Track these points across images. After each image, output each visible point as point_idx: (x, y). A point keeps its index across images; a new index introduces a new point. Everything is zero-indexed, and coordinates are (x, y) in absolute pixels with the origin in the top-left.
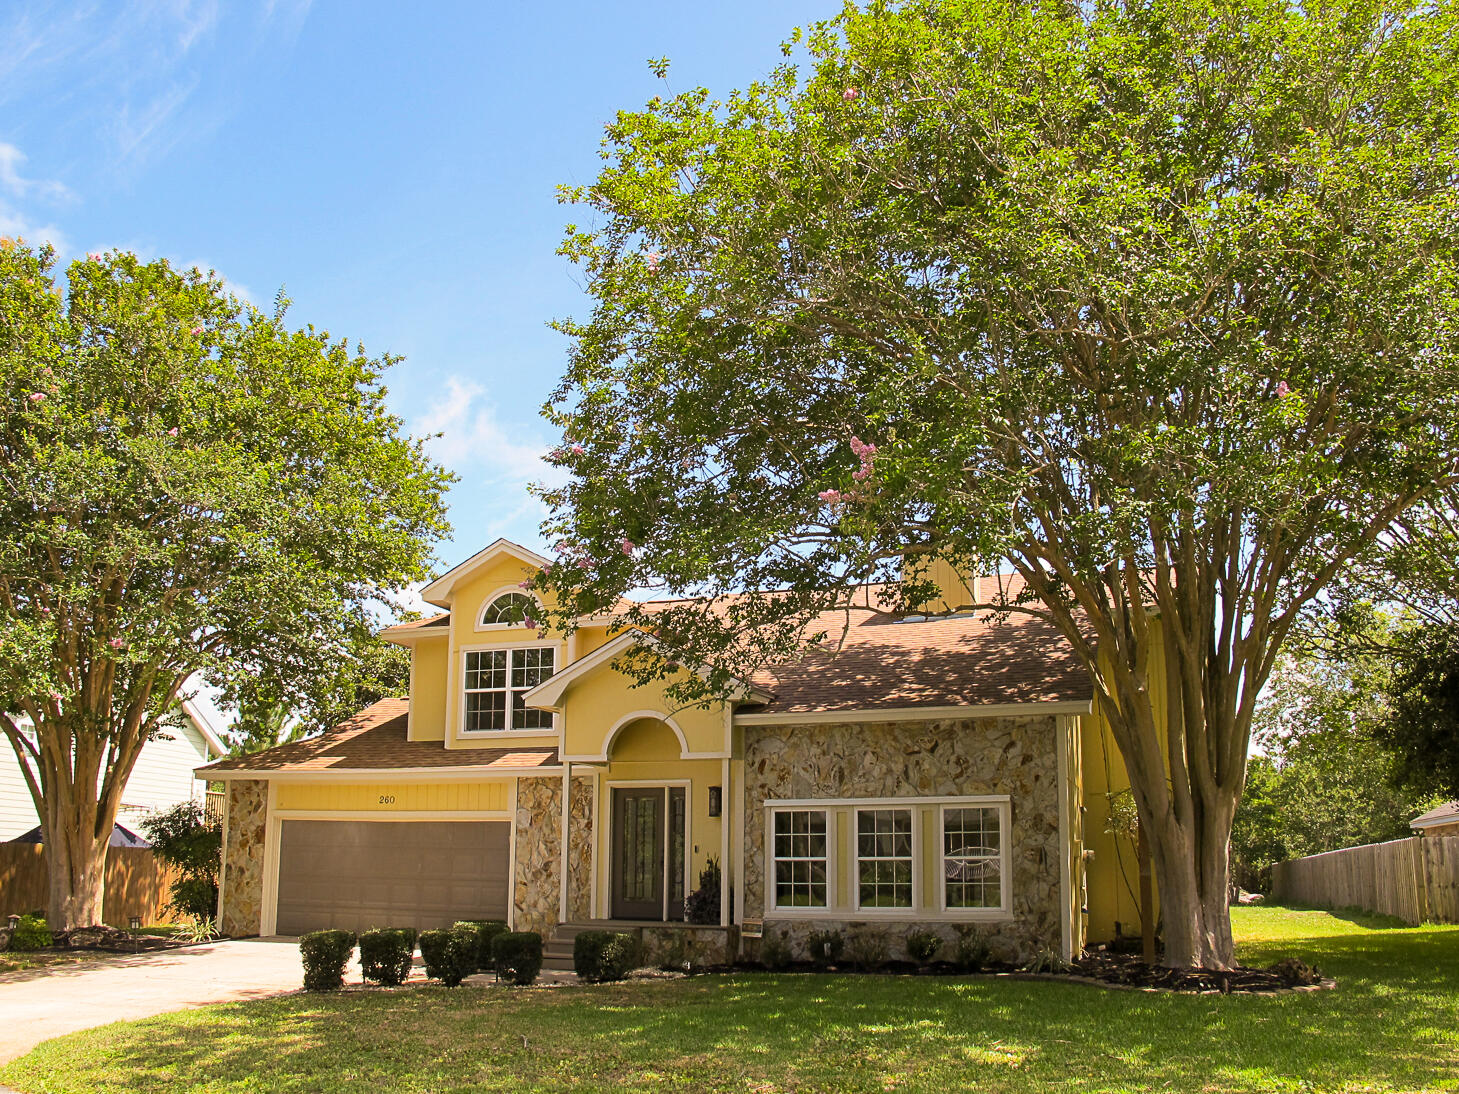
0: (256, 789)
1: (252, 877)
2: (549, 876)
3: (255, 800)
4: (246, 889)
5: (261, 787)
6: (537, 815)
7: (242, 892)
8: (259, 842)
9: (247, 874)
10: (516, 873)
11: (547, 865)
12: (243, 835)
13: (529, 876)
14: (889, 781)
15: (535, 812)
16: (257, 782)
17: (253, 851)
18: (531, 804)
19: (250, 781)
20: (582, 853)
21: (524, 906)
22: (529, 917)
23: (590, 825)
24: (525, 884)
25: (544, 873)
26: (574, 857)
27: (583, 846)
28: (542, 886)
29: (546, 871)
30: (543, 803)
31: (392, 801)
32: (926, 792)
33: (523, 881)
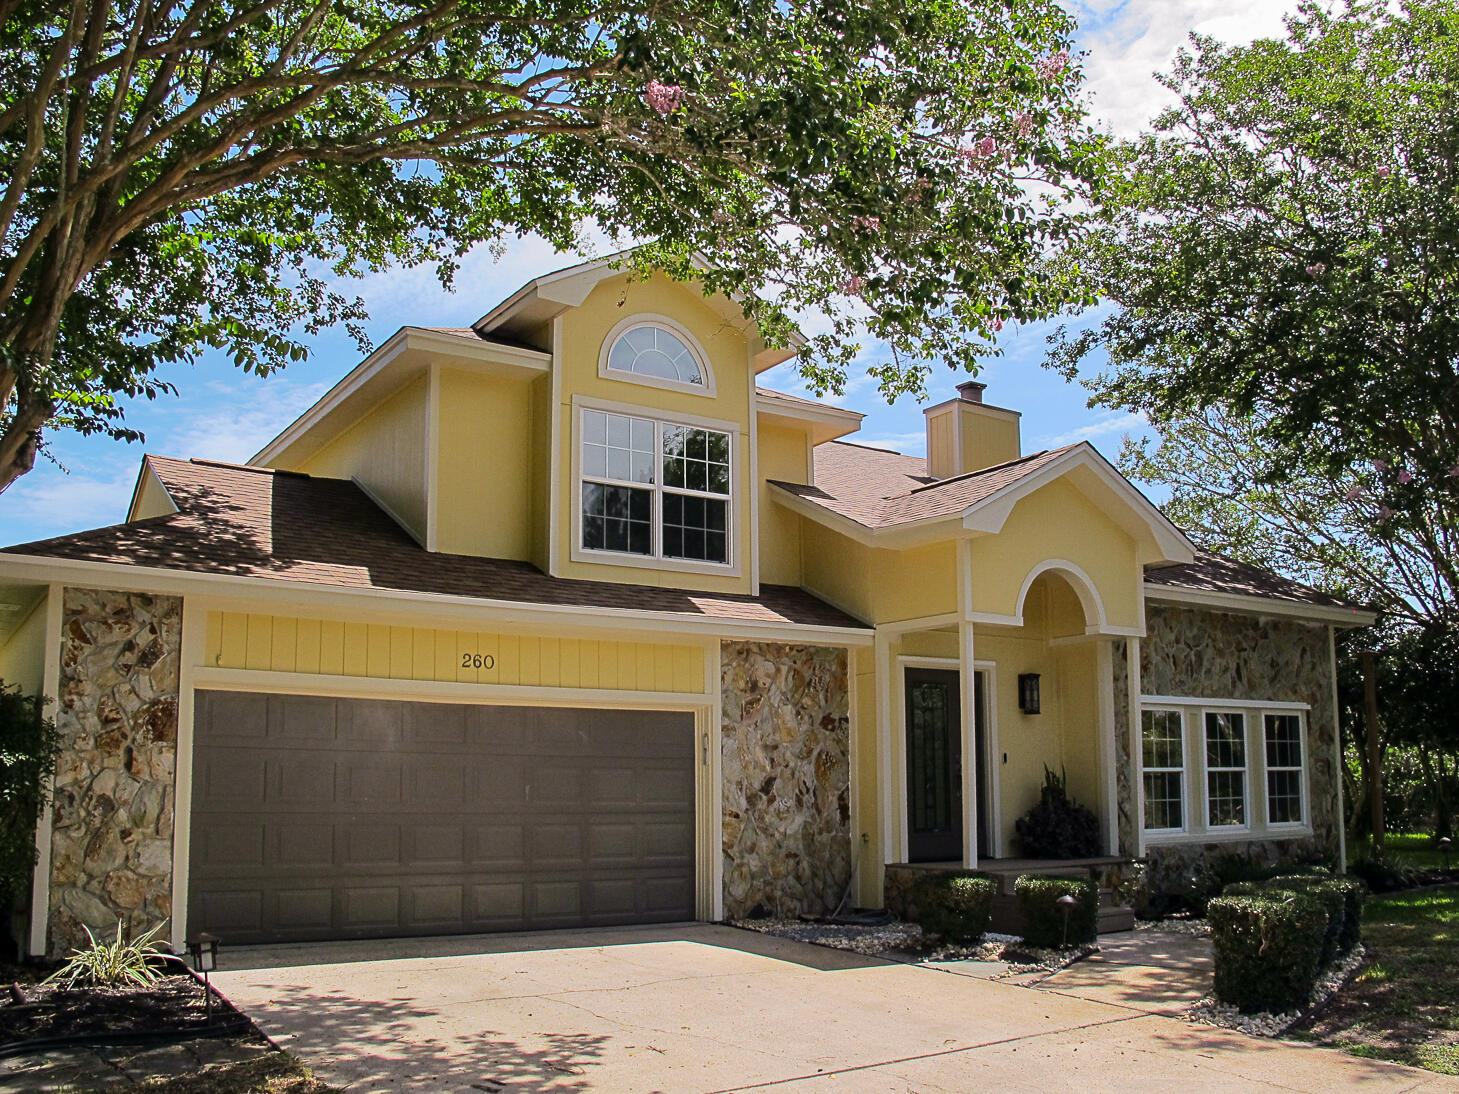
0: (143, 615)
1: (138, 820)
2: (771, 801)
3: (144, 639)
4: (121, 851)
5: (160, 608)
6: (751, 703)
7: (111, 853)
8: (159, 737)
9: (122, 814)
10: (725, 798)
11: (768, 783)
12: (106, 721)
13: (744, 803)
14: (1228, 679)
15: (749, 697)
16: (147, 600)
17: (140, 758)
18: (742, 685)
19: (128, 595)
20: (818, 767)
21: (734, 852)
22: (745, 869)
23: (827, 721)
24: (737, 816)
25: (764, 797)
26: (807, 770)
27: (819, 754)
28: (761, 818)
29: (767, 793)
30: (760, 684)
31: (489, 662)
32: (1253, 695)
33: (734, 810)
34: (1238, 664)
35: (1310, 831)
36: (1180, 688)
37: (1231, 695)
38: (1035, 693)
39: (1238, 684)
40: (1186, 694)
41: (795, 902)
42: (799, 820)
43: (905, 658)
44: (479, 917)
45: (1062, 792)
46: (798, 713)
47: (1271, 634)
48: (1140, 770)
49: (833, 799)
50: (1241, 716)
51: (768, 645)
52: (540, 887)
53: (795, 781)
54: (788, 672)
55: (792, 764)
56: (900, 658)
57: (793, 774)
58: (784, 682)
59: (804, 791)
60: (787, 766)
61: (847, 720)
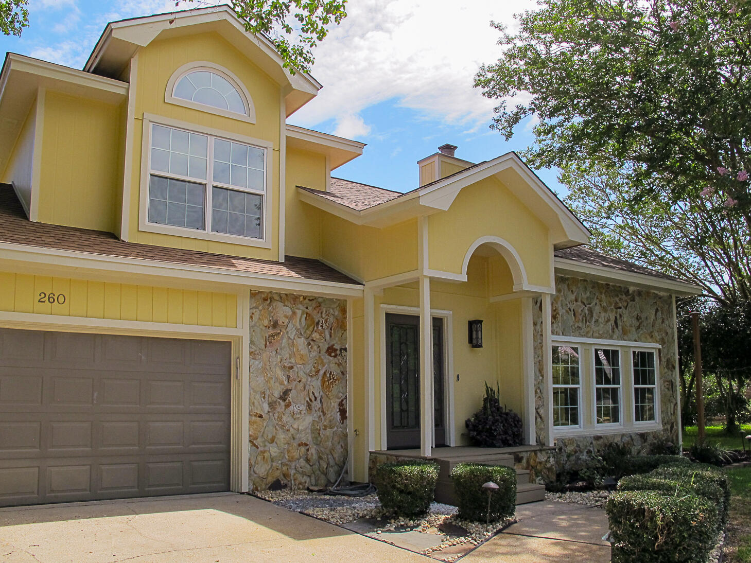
2: (288, 406)
6: (273, 336)
10: (252, 404)
11: (284, 395)
13: (266, 407)
14: (609, 327)
15: (271, 331)
18: (266, 323)
20: (323, 382)
21: (258, 442)
22: (266, 455)
23: (331, 350)
24: (261, 416)
25: (283, 403)
26: (315, 385)
27: (325, 373)
28: (280, 418)
29: (284, 400)
30: (280, 323)
31: (61, 299)
32: (625, 337)
33: (259, 412)
34: (616, 317)
35: (661, 427)
36: (577, 331)
37: (611, 338)
38: (480, 333)
39: (616, 330)
40: (582, 336)
41: (305, 477)
42: (309, 419)
43: (385, 306)
44: (52, 491)
45: (497, 401)
46: (309, 344)
47: (637, 298)
48: (551, 386)
49: (335, 404)
50: (617, 351)
51: (286, 295)
52: (103, 467)
53: (306, 392)
54: (302, 314)
55: (303, 380)
56: (382, 305)
57: (305, 387)
58: (299, 321)
59: (313, 399)
60: (300, 381)
61: (345, 350)
